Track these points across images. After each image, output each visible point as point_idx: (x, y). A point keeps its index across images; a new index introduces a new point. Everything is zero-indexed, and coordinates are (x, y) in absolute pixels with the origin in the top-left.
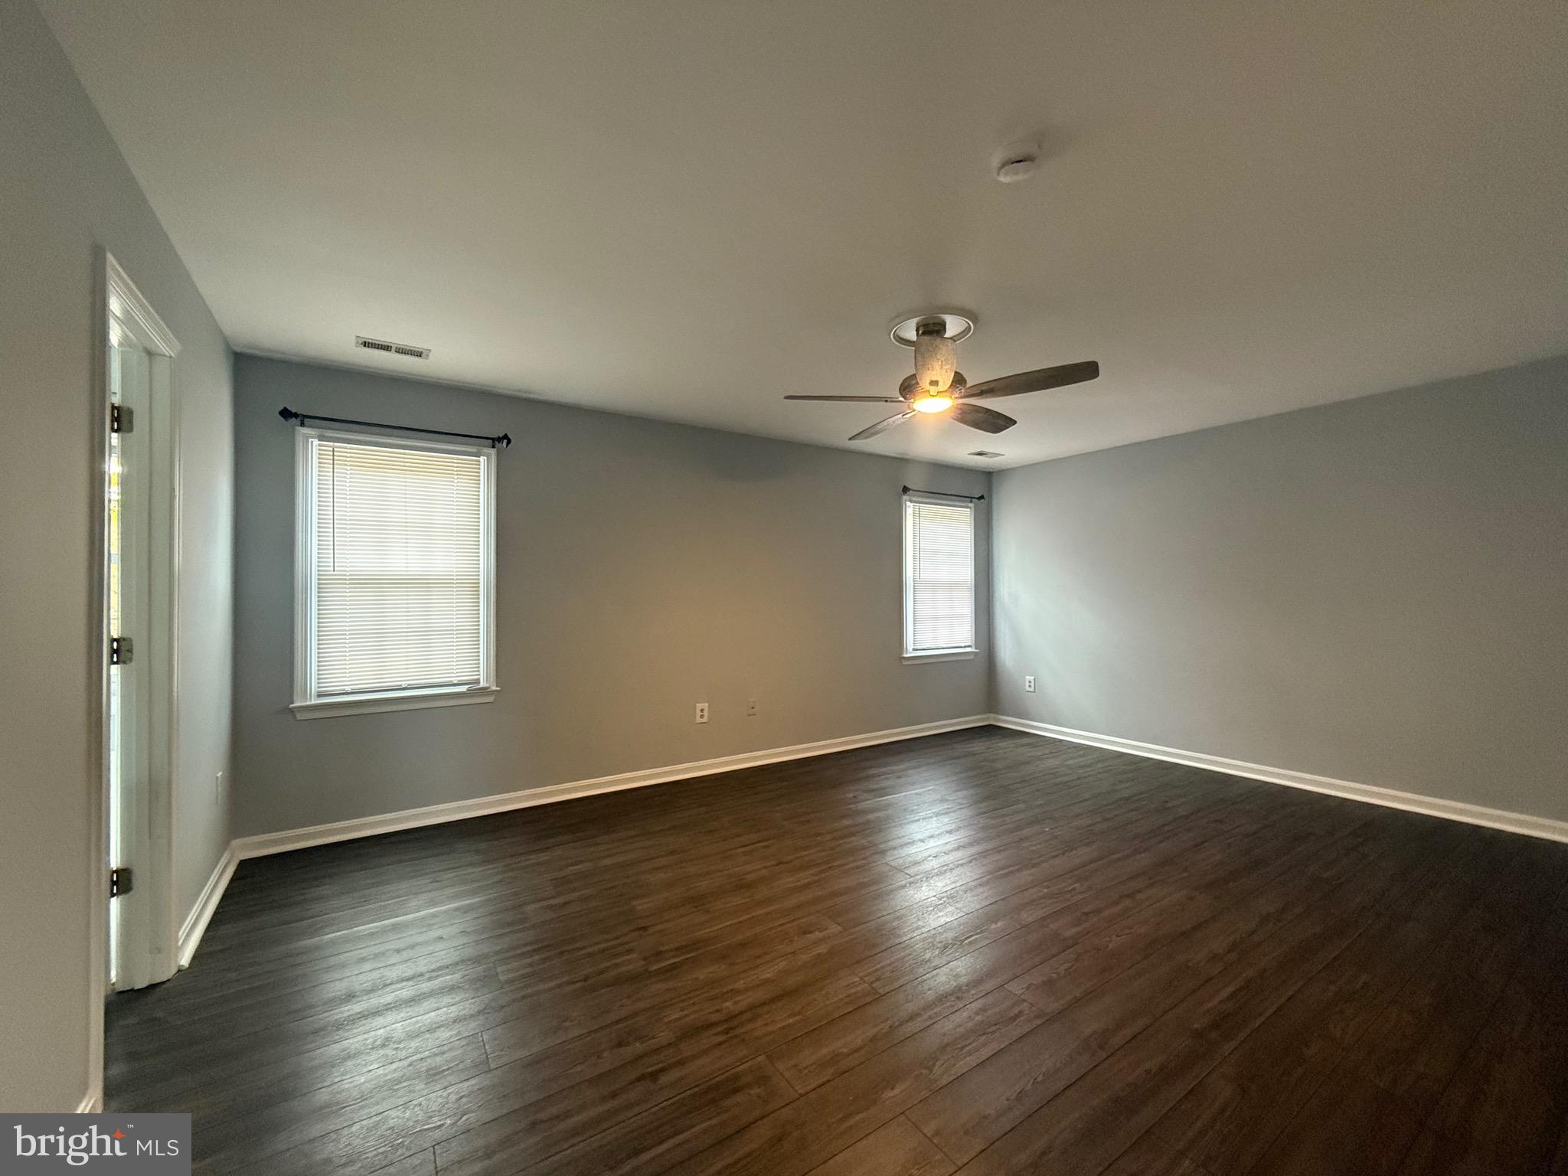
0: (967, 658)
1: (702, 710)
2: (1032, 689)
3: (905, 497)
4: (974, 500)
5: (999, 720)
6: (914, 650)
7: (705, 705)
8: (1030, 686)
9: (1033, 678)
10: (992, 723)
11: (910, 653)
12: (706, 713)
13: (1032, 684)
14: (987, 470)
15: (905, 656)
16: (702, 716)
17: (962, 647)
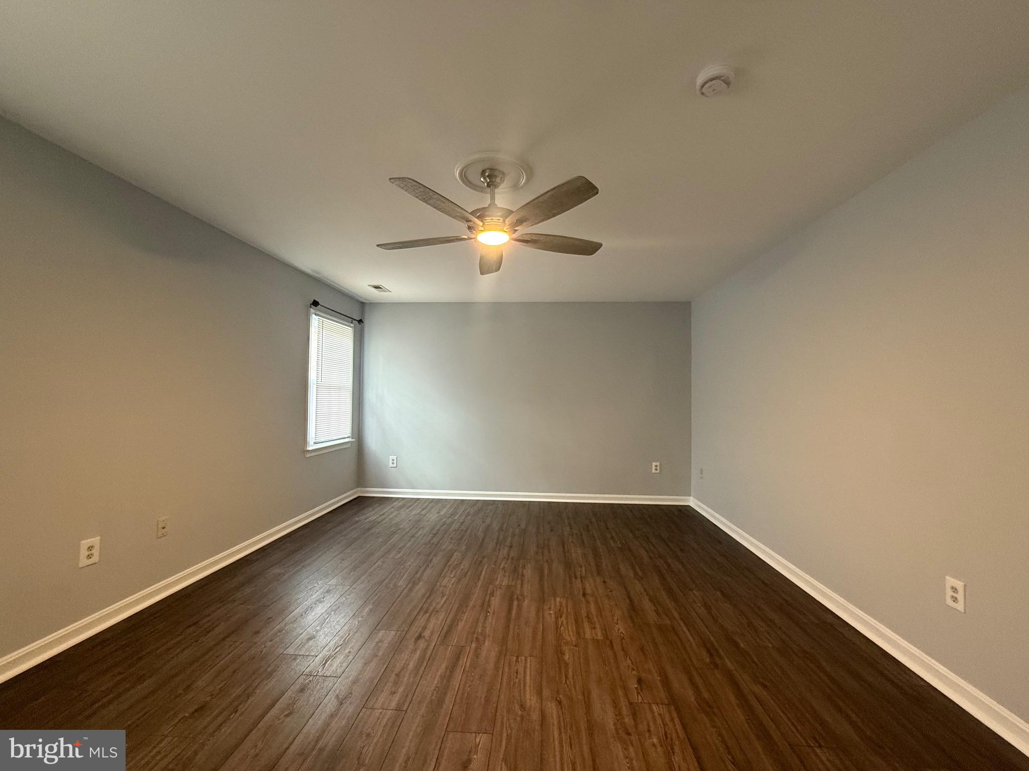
0: (345, 447)
1: (90, 548)
2: (395, 465)
3: (312, 310)
4: (354, 321)
5: (368, 492)
6: (315, 443)
7: (96, 541)
8: (393, 463)
9: (396, 457)
10: (361, 495)
11: (312, 446)
12: (96, 552)
13: (395, 462)
14: (361, 300)
15: (308, 449)
16: (89, 557)
17: (345, 438)
